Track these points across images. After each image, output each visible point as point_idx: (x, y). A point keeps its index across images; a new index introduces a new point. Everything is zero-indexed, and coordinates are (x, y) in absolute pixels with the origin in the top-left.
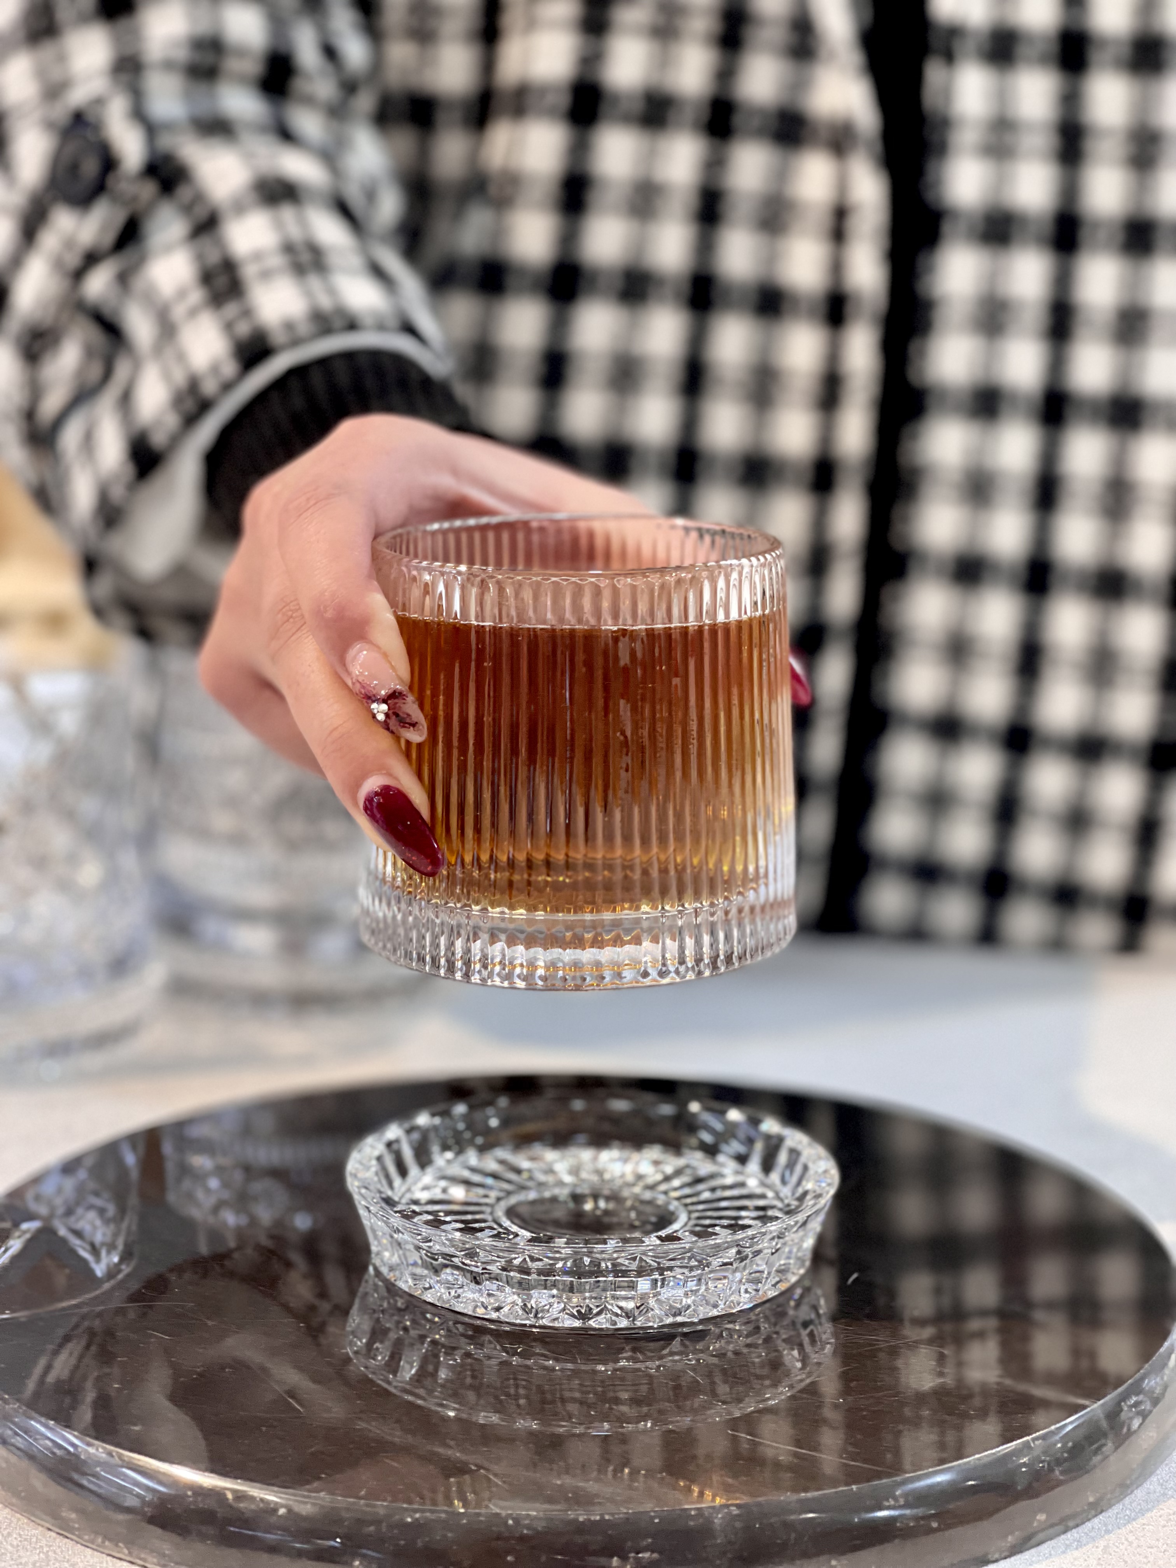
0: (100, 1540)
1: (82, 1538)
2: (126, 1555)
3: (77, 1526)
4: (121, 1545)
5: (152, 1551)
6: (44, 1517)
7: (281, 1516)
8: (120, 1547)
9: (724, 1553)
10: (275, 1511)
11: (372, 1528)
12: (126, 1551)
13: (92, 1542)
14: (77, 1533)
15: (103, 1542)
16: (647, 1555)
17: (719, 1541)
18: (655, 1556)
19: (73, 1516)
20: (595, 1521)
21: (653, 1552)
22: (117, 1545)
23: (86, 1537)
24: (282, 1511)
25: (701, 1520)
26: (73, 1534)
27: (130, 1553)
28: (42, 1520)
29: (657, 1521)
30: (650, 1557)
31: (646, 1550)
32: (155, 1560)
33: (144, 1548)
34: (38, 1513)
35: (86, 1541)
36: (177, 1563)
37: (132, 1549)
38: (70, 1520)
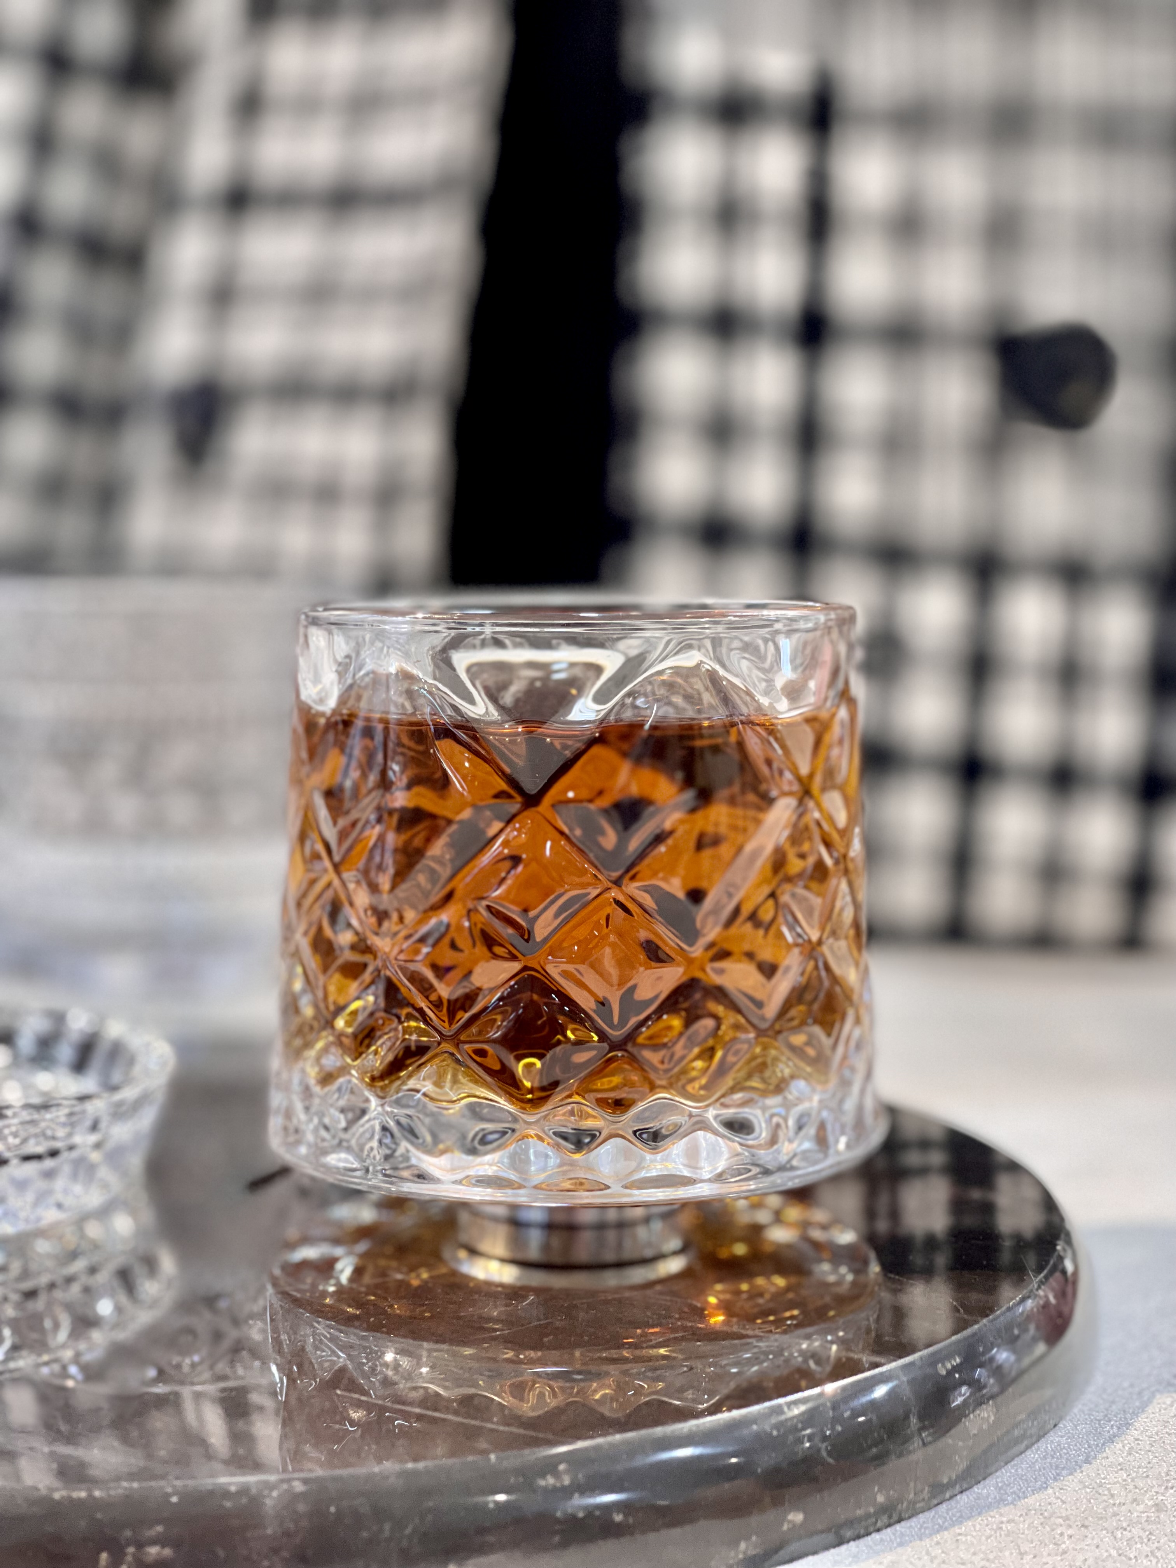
9: (276, 1551)
16: (153, 1551)
17: (269, 1531)
18: (167, 1552)
20: (80, 1500)
21: (163, 1547)
25: (244, 1500)
29: (174, 1499)
30: (158, 1554)
31: (153, 1542)
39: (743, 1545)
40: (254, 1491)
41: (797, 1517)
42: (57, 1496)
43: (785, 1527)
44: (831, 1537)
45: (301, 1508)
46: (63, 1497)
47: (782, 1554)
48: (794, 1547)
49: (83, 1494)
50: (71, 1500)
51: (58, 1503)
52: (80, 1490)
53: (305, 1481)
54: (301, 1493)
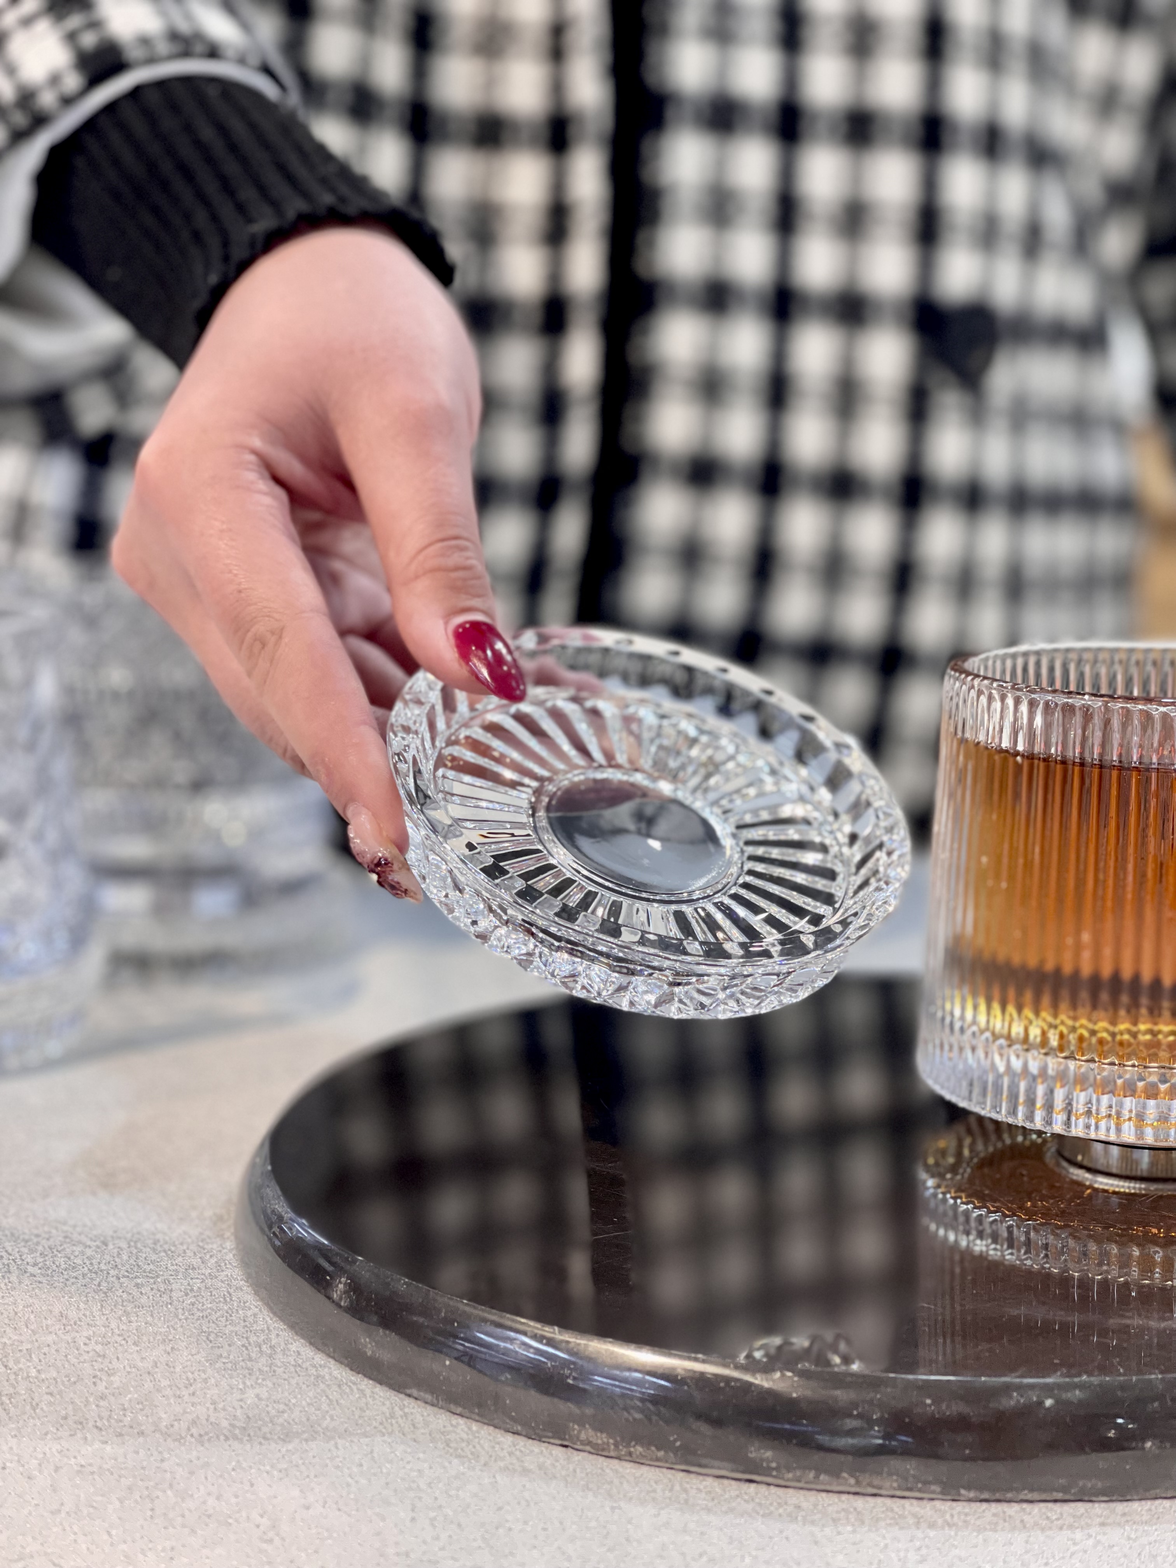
0: (812, 1475)
1: (783, 1478)
2: (852, 1486)
3: (774, 1465)
4: (845, 1475)
5: (890, 1474)
6: (716, 1463)
7: (1049, 1409)
8: (844, 1478)
10: (1040, 1403)
11: (1156, 1404)
12: (852, 1481)
13: (799, 1481)
14: (774, 1473)
15: (817, 1477)
19: (769, 1454)
22: (838, 1476)
23: (790, 1475)
24: (1049, 1403)
26: (770, 1475)
27: (858, 1483)
28: (712, 1467)
32: (895, 1485)
33: (880, 1473)
34: (704, 1461)
35: (788, 1480)
36: (926, 1483)
37: (861, 1478)
38: (762, 1460)
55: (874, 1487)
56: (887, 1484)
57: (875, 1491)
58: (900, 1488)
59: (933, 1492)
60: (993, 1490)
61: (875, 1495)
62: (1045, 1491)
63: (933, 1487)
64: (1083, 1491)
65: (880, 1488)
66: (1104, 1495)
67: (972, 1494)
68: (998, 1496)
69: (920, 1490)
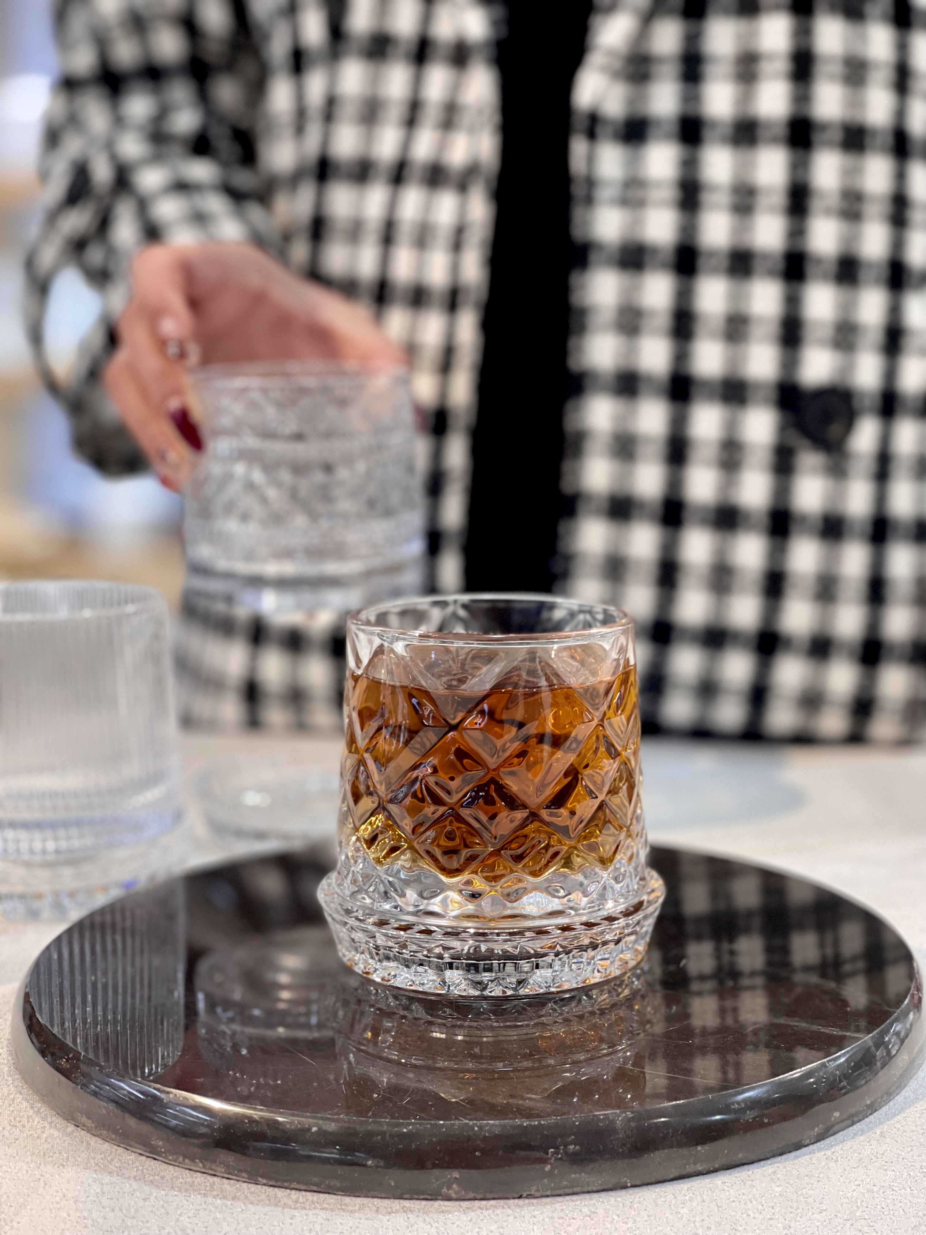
0: (181, 1159)
1: (167, 1159)
2: (201, 1168)
3: (163, 1150)
4: (197, 1161)
5: (221, 1163)
6: (137, 1145)
7: (313, 1133)
8: (196, 1163)
9: (624, 1145)
10: (309, 1129)
11: (379, 1137)
12: (201, 1165)
13: (175, 1161)
14: (163, 1155)
15: (184, 1160)
16: (572, 1147)
17: (621, 1136)
18: (578, 1147)
19: (161, 1143)
20: (535, 1125)
21: (575, 1145)
22: (193, 1162)
23: (171, 1158)
25: (607, 1122)
26: (160, 1156)
27: (204, 1167)
28: (136, 1148)
29: (577, 1123)
30: (574, 1148)
31: (571, 1144)
32: (223, 1170)
33: (215, 1162)
34: (133, 1143)
35: (170, 1160)
36: (240, 1171)
37: (205, 1163)
38: (158, 1146)
39: (816, 1129)
40: (611, 1118)
41: (837, 1114)
42: (525, 1124)
43: (833, 1120)
44: (849, 1122)
45: (633, 1124)
46: (527, 1125)
47: (831, 1132)
48: (835, 1128)
49: (536, 1123)
50: (531, 1125)
51: (526, 1127)
52: (535, 1121)
53: (632, 1113)
54: (631, 1118)
55: (212, 1170)
56: (219, 1169)
57: (213, 1173)
58: (226, 1173)
59: (243, 1177)
60: (277, 1181)
61: (214, 1175)
62: (306, 1184)
63: (243, 1174)
64: (329, 1187)
65: (216, 1171)
66: (343, 1191)
67: (265, 1181)
68: (279, 1184)
69: (236, 1175)
